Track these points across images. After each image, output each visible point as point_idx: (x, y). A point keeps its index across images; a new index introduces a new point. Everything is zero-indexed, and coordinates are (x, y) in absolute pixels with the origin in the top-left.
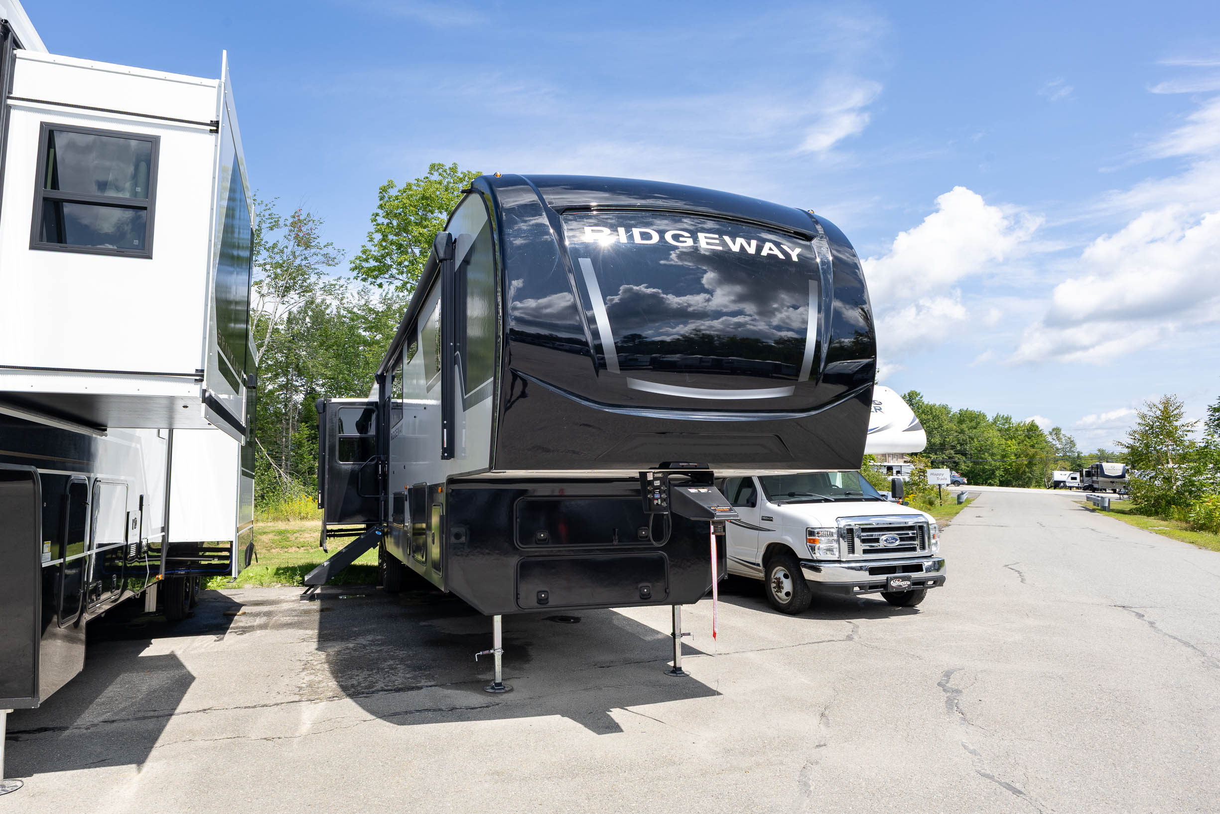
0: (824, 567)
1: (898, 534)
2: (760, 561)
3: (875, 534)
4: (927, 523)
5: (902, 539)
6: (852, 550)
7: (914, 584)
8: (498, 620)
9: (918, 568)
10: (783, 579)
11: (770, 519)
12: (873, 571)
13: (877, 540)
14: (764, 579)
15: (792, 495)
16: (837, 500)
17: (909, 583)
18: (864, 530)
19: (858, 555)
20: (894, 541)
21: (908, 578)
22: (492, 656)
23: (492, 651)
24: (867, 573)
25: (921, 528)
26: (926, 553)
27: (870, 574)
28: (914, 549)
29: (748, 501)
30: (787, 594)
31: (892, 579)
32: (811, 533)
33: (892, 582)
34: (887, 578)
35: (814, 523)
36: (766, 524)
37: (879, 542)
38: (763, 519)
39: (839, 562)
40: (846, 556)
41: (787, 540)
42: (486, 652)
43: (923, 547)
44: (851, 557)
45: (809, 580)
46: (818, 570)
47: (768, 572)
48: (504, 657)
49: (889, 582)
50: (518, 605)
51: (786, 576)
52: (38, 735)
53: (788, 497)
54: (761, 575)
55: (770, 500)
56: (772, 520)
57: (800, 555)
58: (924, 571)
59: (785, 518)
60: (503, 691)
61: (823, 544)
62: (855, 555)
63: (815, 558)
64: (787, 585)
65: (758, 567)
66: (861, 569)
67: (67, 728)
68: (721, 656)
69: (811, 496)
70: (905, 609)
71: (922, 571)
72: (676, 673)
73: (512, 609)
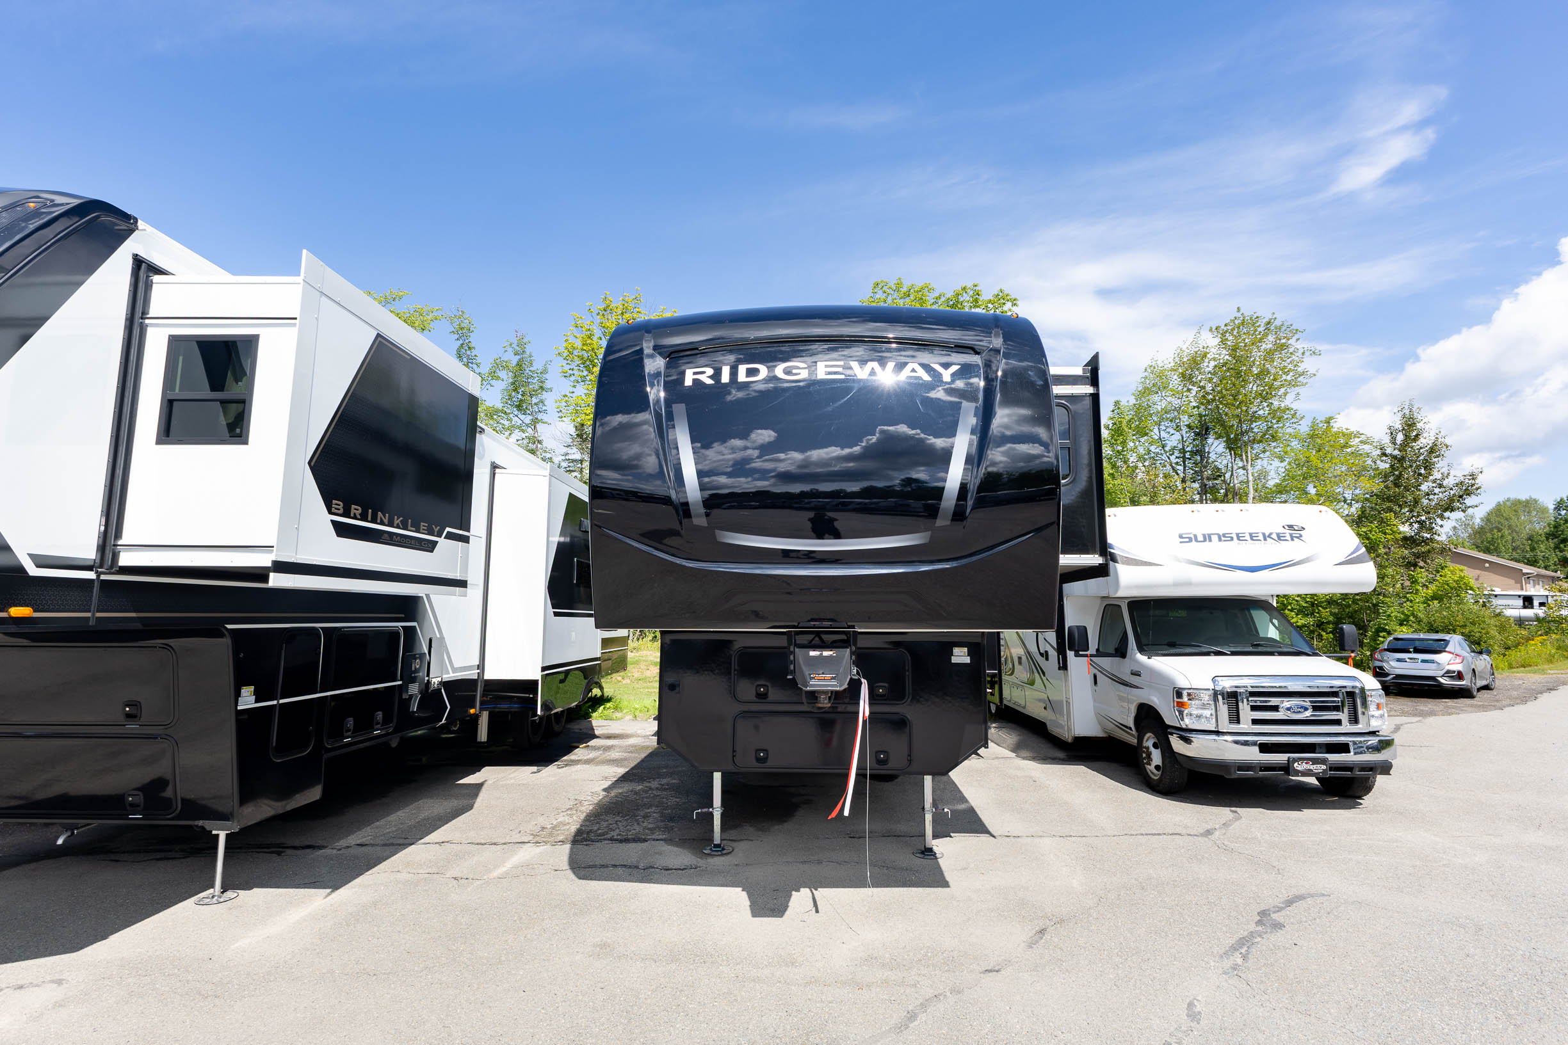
0: (1197, 739)
1: (1311, 702)
2: (1132, 725)
3: (1274, 701)
4: (1363, 690)
5: (1315, 708)
6: (1235, 718)
7: (1331, 769)
8: (717, 777)
9: (1343, 748)
10: (1152, 749)
11: (1136, 674)
12: (1265, 748)
13: (1275, 708)
14: (1136, 745)
15: (1172, 645)
16: (1234, 653)
17: (1324, 767)
18: (1252, 694)
19: (1245, 726)
20: (1302, 710)
21: (1323, 761)
22: (711, 815)
23: (711, 810)
24: (1256, 749)
25: (1351, 694)
26: (1360, 728)
27: (1261, 751)
28: (1338, 722)
29: (1116, 650)
30: (1157, 767)
31: (1295, 760)
32: (1179, 693)
33: (1296, 765)
34: (1289, 758)
35: (1182, 683)
36: (1134, 680)
37: (1278, 711)
38: (1132, 674)
39: (1217, 733)
40: (1225, 725)
41: (1153, 701)
42: (705, 810)
43: (1354, 720)
44: (1234, 728)
45: (1177, 753)
46: (1187, 741)
47: (1140, 739)
48: (723, 815)
49: (1291, 765)
50: (734, 762)
51: (1155, 746)
52: (299, 852)
53: (1166, 647)
54: (1134, 741)
55: (1141, 650)
56: (1140, 675)
57: (1168, 722)
58: (1352, 753)
59: (1153, 672)
60: (720, 853)
61: (1193, 708)
62: (1241, 726)
63: (1184, 726)
64: (1157, 757)
65: (1131, 732)
66: (1246, 743)
67: (324, 847)
68: (1008, 839)
69: (1200, 646)
70: (1343, 800)
71: (1349, 752)
72: (924, 854)
73: (730, 768)
